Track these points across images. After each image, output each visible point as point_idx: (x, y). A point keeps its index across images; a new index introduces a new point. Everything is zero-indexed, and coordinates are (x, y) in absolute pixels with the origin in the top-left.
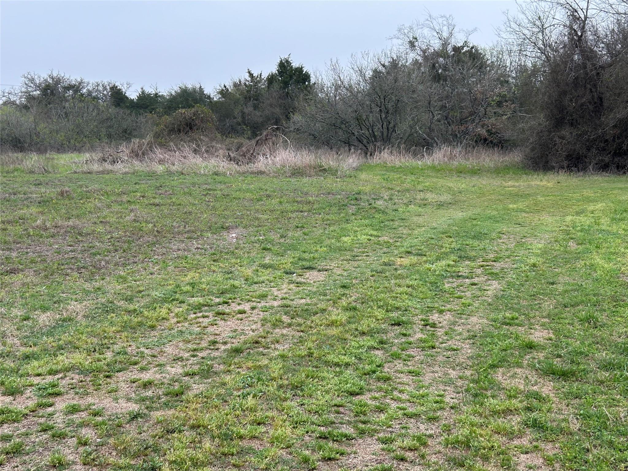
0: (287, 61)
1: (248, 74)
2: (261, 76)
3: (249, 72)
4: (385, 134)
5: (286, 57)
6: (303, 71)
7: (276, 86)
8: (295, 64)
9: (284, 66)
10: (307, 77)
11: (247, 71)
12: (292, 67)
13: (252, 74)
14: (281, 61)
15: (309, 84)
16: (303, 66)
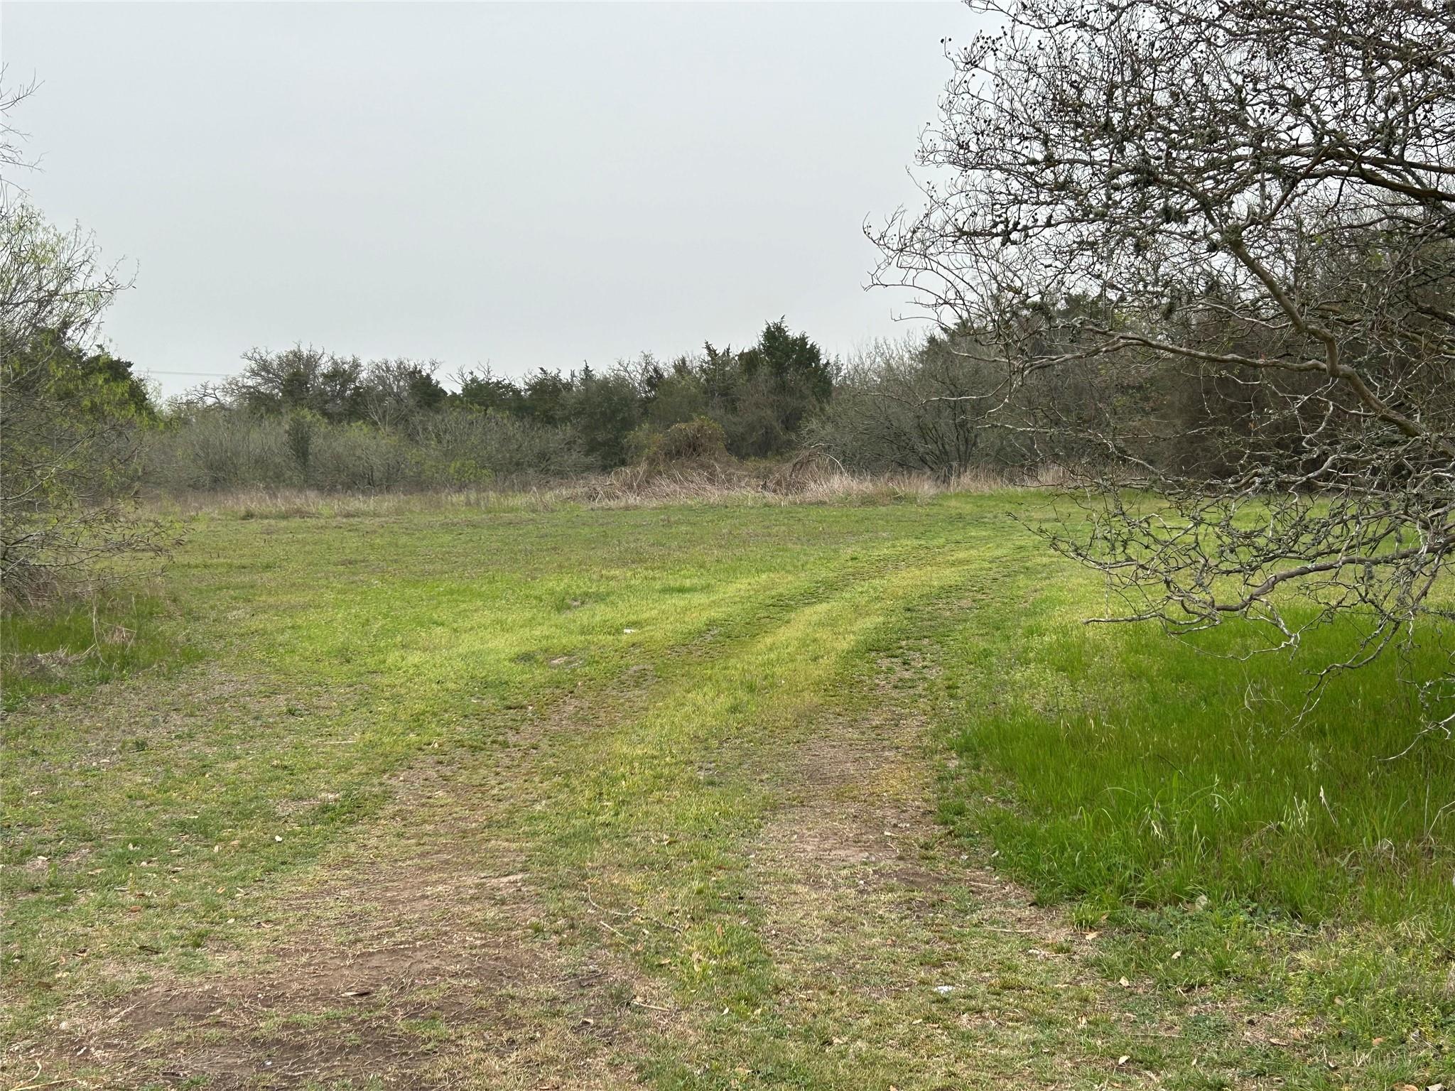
0: (779, 329)
1: (706, 351)
2: (728, 353)
3: (708, 348)
4: (962, 448)
5: (777, 320)
6: (806, 344)
7: (764, 371)
8: (793, 332)
9: (775, 336)
10: (813, 354)
11: (704, 345)
12: (787, 337)
13: (715, 351)
14: (769, 328)
15: (817, 365)
16: (806, 335)
